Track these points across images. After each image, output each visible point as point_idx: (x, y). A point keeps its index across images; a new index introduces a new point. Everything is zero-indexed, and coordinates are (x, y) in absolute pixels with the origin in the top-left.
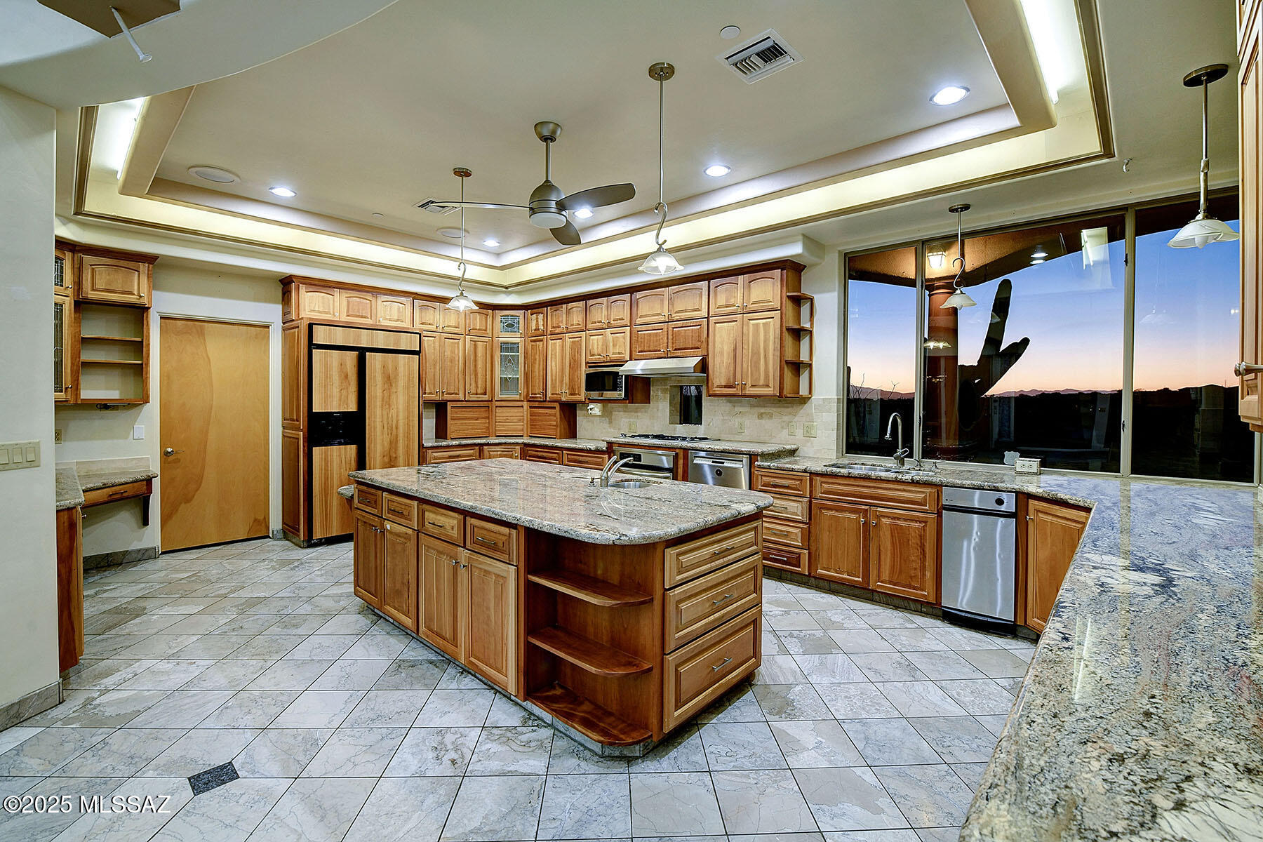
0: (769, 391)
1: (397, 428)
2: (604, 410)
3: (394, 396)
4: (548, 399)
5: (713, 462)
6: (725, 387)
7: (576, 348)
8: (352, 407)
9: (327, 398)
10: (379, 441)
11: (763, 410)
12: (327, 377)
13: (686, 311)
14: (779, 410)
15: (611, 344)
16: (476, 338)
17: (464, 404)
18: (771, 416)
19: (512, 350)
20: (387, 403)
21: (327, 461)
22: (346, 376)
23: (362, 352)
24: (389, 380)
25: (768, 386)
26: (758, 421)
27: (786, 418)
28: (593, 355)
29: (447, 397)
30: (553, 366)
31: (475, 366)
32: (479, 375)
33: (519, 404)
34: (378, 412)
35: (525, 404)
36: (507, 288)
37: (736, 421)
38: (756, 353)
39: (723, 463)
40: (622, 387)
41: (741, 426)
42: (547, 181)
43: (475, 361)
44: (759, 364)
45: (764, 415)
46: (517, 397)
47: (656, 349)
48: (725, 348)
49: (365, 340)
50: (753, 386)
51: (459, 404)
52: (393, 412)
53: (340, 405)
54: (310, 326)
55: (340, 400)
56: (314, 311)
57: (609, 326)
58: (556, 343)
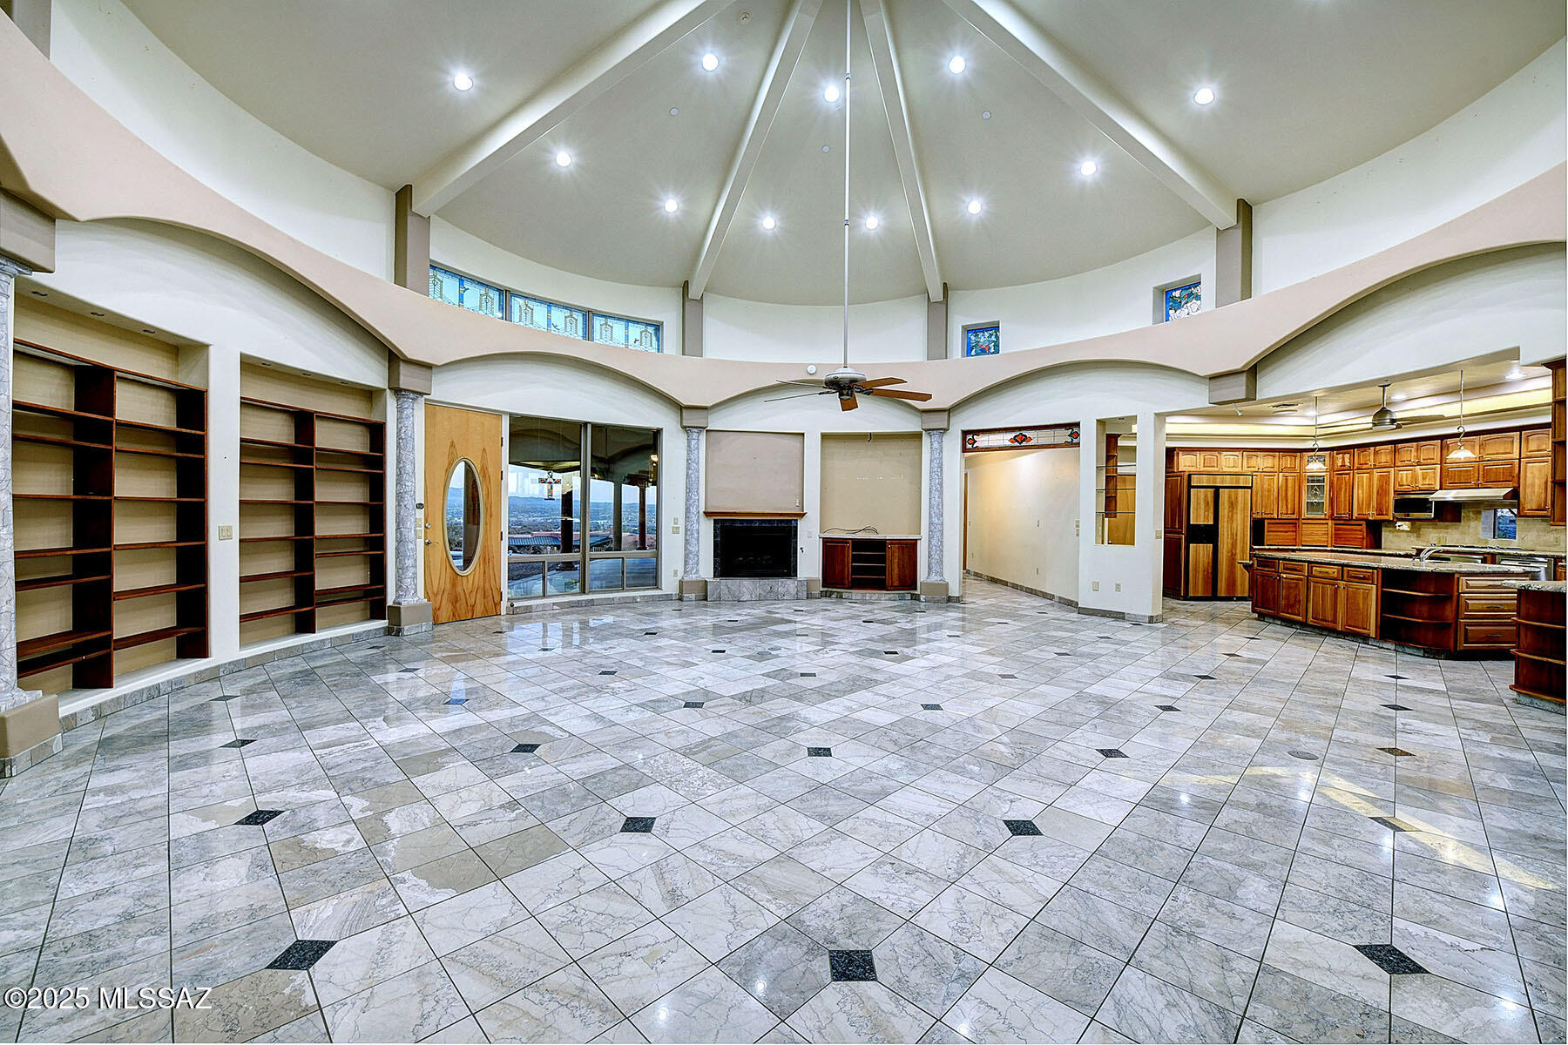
1: (1237, 538)
2: (1412, 526)
3: (1235, 516)
4: (1354, 518)
6: (1536, 510)
7: (1384, 480)
8: (1210, 522)
9: (1197, 516)
10: (1225, 542)
12: (1199, 505)
13: (1497, 454)
15: (1420, 478)
16: (1287, 474)
17: (1278, 521)
19: (1318, 481)
20: (1231, 519)
21: (1196, 553)
22: (1208, 503)
23: (1217, 489)
24: (1232, 505)
28: (1402, 485)
29: (1264, 516)
30: (1359, 494)
31: (1286, 494)
32: (1289, 501)
33: (1324, 522)
34: (1225, 525)
35: (1330, 522)
43: (1286, 490)
46: (1323, 517)
47: (1467, 481)
48: (1537, 482)
49: (1219, 482)
51: (1273, 521)
52: (1234, 525)
53: (1204, 520)
54: (1190, 476)
55: (1204, 517)
56: (1186, 467)
57: (1419, 464)
58: (1362, 477)
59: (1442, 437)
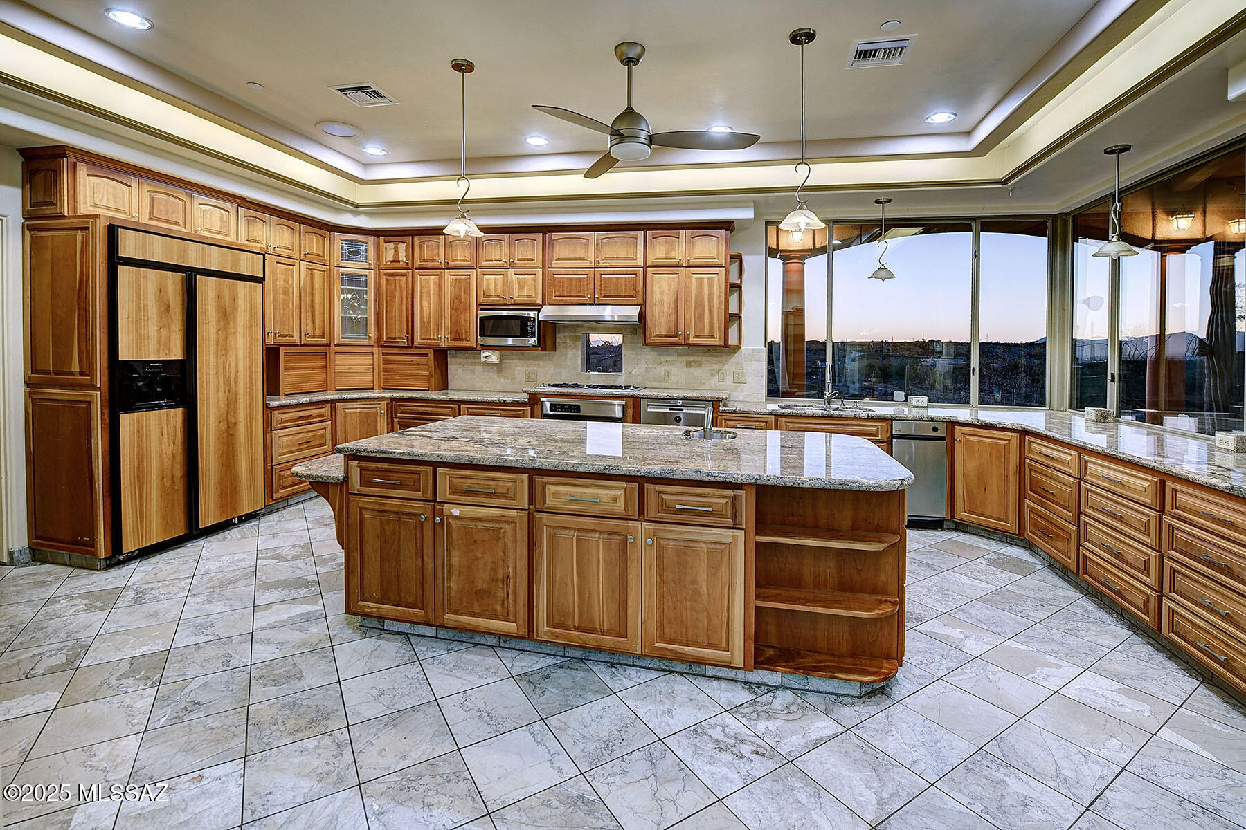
0: (715, 341)
1: (236, 382)
2: (501, 358)
3: (231, 338)
4: (416, 344)
5: (670, 409)
6: (666, 336)
7: (462, 287)
8: (177, 354)
9: (140, 340)
10: (212, 402)
11: (691, 359)
12: (140, 308)
13: (617, 258)
14: (709, 358)
15: (516, 286)
16: (313, 266)
17: (300, 349)
18: (699, 364)
19: (359, 284)
20: (224, 347)
21: (140, 433)
22: (168, 309)
23: (190, 275)
24: (226, 315)
25: (713, 337)
26: (685, 369)
27: (716, 366)
28: (489, 297)
29: (280, 340)
30: (425, 306)
31: (312, 301)
32: (317, 313)
33: (368, 350)
34: (212, 360)
35: (376, 350)
36: (357, 206)
37: (661, 370)
38: (700, 304)
39: (682, 410)
40: (535, 333)
41: (668, 373)
42: (629, 108)
43: (312, 294)
44: (704, 315)
45: (693, 364)
46: (366, 341)
47: (579, 294)
48: (666, 299)
49: (194, 257)
50: (697, 336)
51: (293, 350)
52: (232, 360)
53: (159, 350)
54: (112, 231)
55: (159, 343)
56: (99, 206)
57: (512, 266)
58: (428, 280)
59: (545, 230)
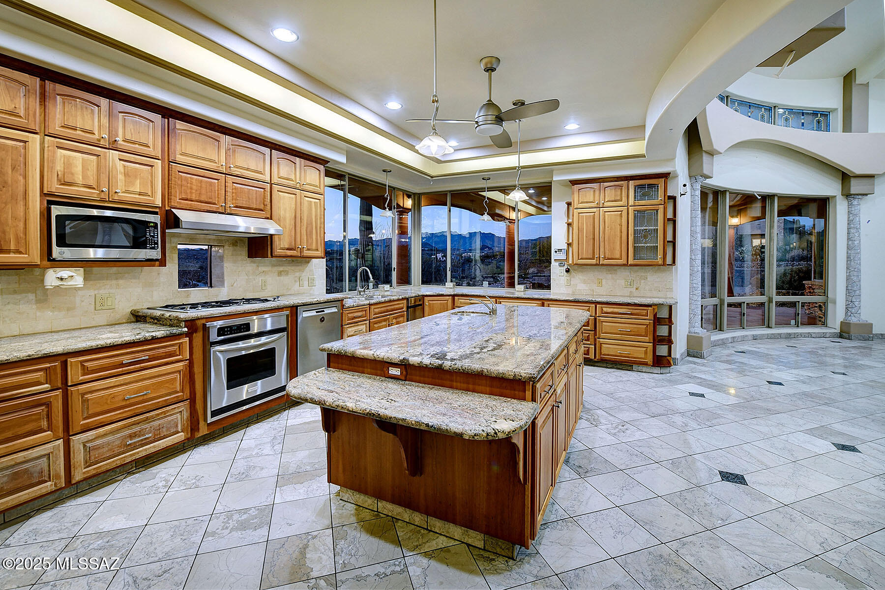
0: (319, 254)
5: (317, 312)
6: (288, 249)
11: (281, 269)
13: (248, 169)
14: (293, 268)
18: (287, 273)
25: (317, 250)
26: (278, 278)
27: (297, 274)
28: (70, 185)
38: (310, 224)
39: (323, 311)
40: (157, 244)
44: (313, 232)
45: (283, 273)
47: (210, 200)
50: (308, 249)
57: (113, 146)
